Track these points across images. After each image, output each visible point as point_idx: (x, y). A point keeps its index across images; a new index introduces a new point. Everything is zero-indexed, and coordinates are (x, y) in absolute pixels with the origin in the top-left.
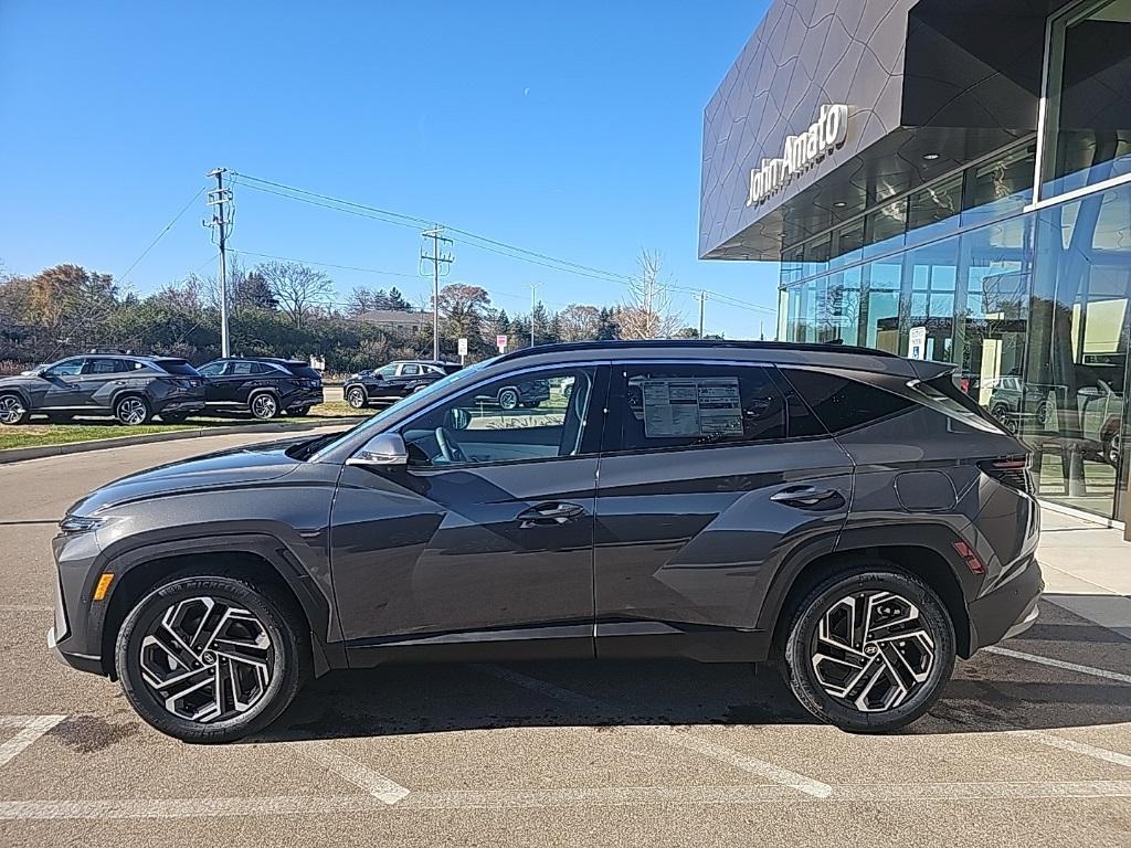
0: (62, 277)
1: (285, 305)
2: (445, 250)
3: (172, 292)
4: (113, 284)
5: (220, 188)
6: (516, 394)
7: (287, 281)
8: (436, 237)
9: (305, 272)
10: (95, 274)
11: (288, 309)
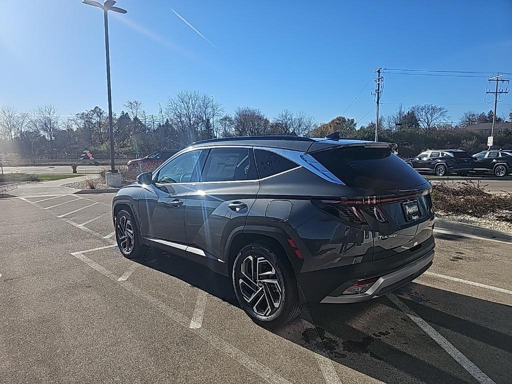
0: (338, 122)
1: (423, 125)
2: (502, 86)
3: (372, 123)
4: (355, 122)
5: (379, 76)
6: (506, 167)
7: (424, 113)
8: (498, 80)
9: (433, 109)
10: (348, 119)
11: (423, 127)
